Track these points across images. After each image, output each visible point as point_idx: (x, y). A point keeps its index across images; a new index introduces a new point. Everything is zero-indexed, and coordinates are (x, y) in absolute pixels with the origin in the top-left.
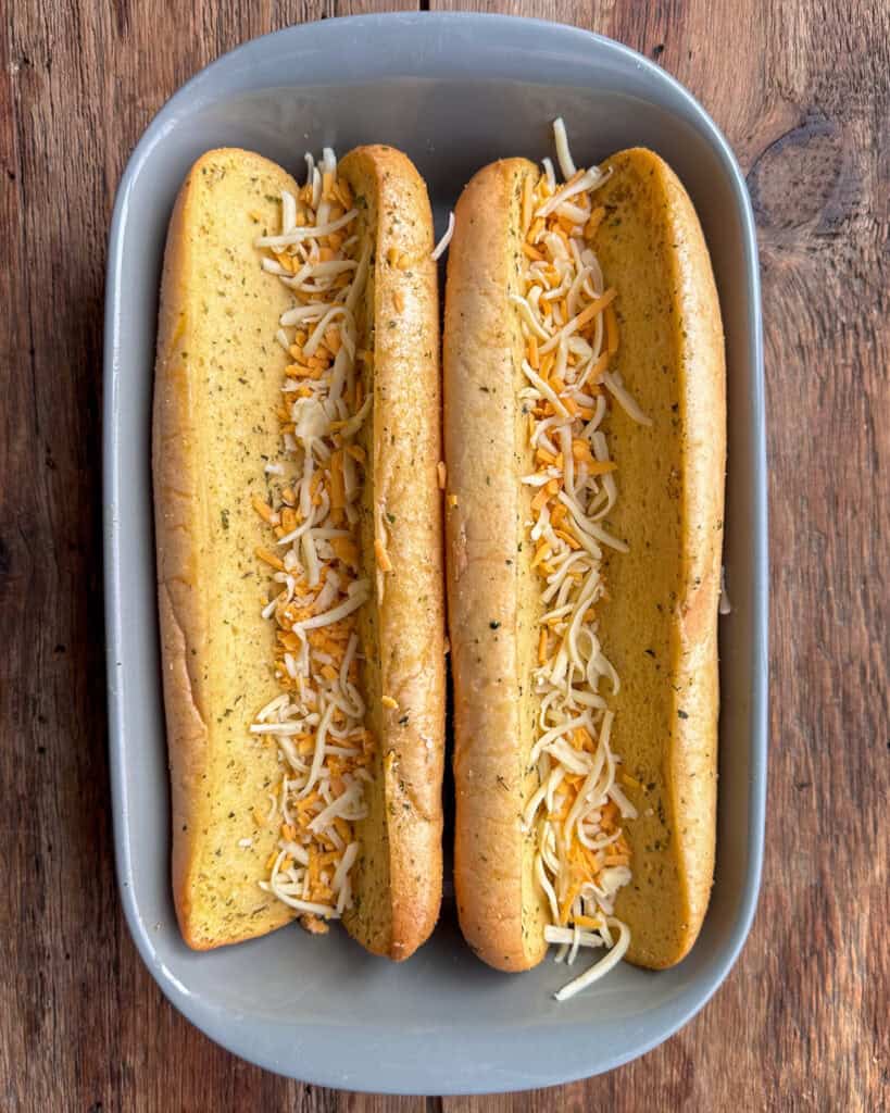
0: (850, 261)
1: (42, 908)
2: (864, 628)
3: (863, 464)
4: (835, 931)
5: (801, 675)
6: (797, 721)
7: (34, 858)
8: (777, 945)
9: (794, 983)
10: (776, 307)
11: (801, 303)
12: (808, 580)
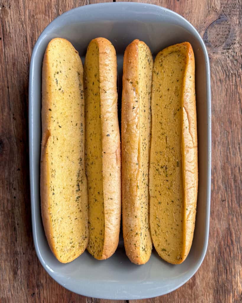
0: (233, 56)
1: (16, 241)
2: (239, 157)
3: (238, 112)
4: (233, 239)
5: (222, 171)
6: (221, 183)
7: (13, 227)
8: (217, 244)
9: (222, 255)
10: (213, 69)
11: (220, 68)
12: (224, 144)
